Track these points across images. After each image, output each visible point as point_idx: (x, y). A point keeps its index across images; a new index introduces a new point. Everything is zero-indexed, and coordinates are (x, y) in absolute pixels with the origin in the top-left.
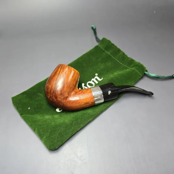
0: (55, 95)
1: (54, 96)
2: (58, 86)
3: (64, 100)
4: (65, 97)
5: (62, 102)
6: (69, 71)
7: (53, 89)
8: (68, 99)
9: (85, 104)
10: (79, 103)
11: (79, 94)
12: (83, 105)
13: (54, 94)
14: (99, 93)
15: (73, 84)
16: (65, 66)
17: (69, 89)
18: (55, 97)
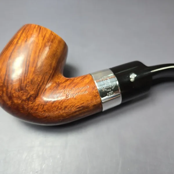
0: (7, 92)
1: (4, 95)
2: (13, 71)
3: (30, 103)
4: (31, 96)
5: (25, 107)
6: (40, 35)
7: (3, 78)
8: (38, 101)
9: (78, 111)
10: (66, 107)
11: (64, 88)
12: (76, 112)
13: (5, 89)
14: (110, 84)
15: (51, 65)
16: (32, 26)
17: (41, 77)
18: (7, 95)
